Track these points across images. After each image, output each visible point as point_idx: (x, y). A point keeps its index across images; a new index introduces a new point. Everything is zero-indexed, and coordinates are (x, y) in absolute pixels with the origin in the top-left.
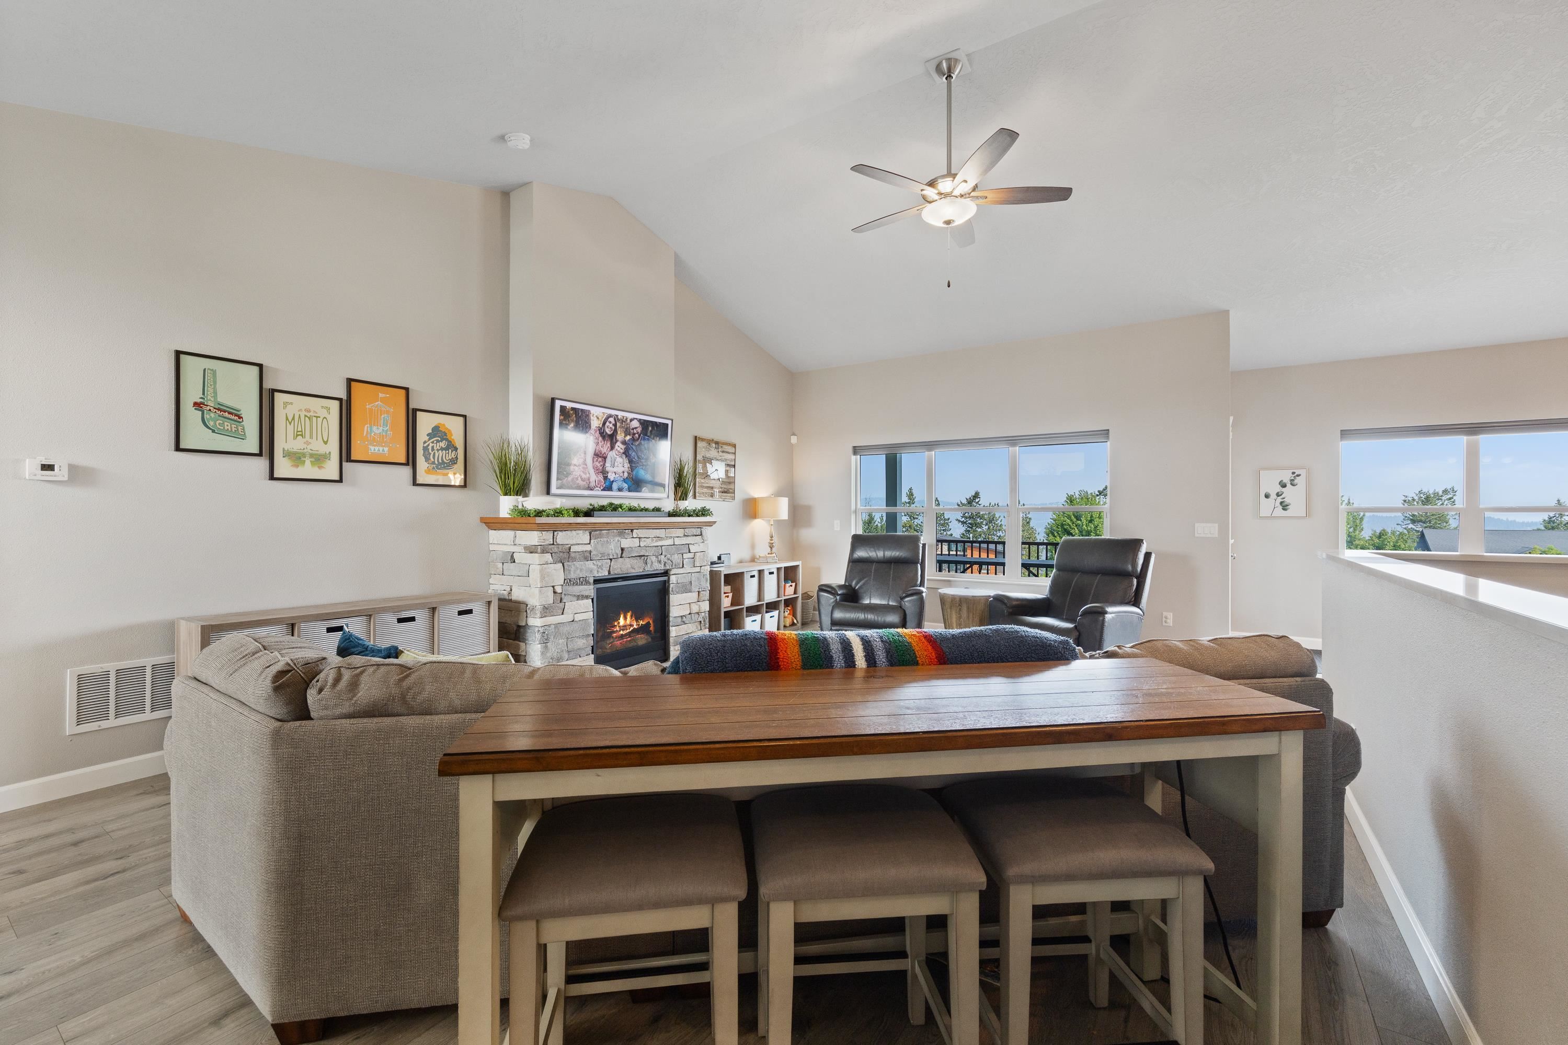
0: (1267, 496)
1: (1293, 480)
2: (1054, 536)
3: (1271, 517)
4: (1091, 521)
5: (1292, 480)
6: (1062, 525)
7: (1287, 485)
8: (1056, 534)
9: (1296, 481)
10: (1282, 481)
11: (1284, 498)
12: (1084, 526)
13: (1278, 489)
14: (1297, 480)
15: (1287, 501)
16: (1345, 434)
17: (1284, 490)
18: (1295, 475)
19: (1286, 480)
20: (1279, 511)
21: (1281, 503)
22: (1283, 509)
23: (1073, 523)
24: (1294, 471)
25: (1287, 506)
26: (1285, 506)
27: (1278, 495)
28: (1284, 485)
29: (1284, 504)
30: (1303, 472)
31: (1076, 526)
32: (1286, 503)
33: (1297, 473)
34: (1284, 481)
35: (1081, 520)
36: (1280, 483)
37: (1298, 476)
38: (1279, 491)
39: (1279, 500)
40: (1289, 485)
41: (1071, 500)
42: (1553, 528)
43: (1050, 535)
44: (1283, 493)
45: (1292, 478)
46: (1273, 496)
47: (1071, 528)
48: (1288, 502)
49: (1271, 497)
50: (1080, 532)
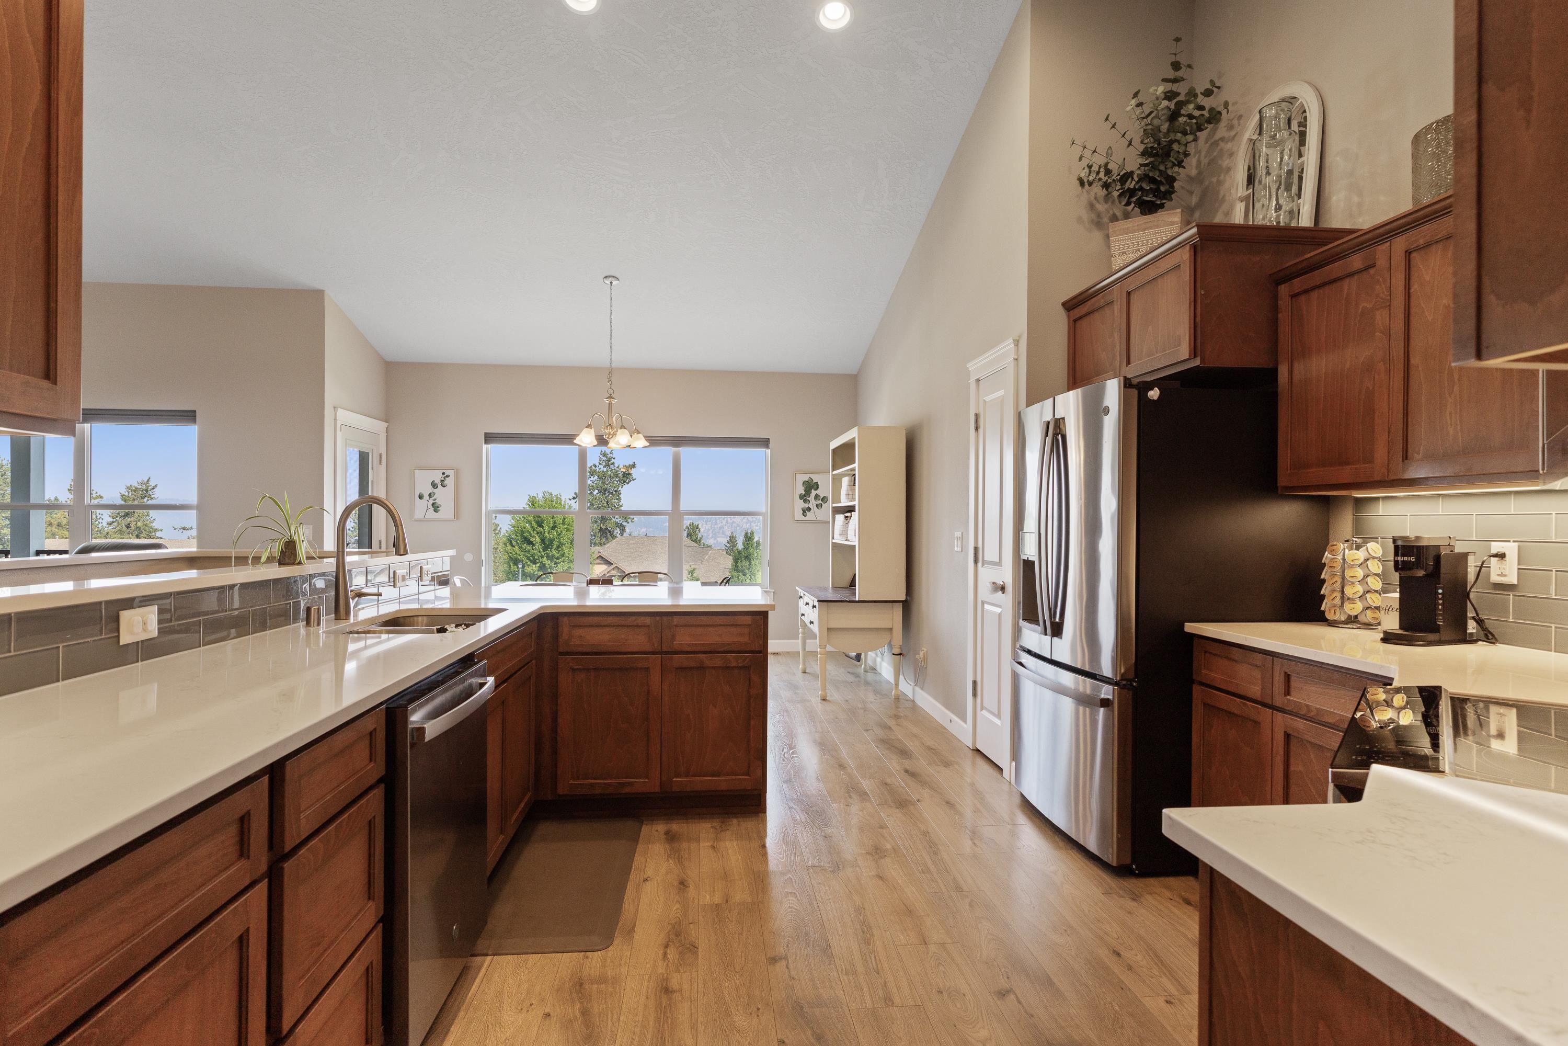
0: (421, 497)
2: (513, 546)
4: (554, 528)
5: (442, 481)
6: (522, 532)
7: (438, 485)
8: (514, 543)
9: (446, 482)
10: (434, 481)
11: (435, 499)
12: (546, 534)
13: (430, 489)
15: (438, 502)
16: (490, 438)
17: (435, 491)
18: (445, 476)
19: (438, 481)
20: (431, 514)
21: (433, 504)
22: (435, 511)
23: (534, 530)
24: (444, 471)
25: (438, 507)
26: (436, 508)
27: (430, 495)
28: (436, 485)
29: (435, 506)
30: (451, 473)
31: (538, 533)
32: (437, 505)
33: (447, 473)
34: (436, 482)
35: (543, 527)
36: (432, 484)
37: (448, 476)
38: (431, 491)
39: (431, 501)
40: (440, 486)
41: (533, 502)
43: (508, 545)
44: (435, 494)
45: (443, 479)
46: (426, 497)
47: (531, 535)
49: (424, 498)
50: (542, 540)
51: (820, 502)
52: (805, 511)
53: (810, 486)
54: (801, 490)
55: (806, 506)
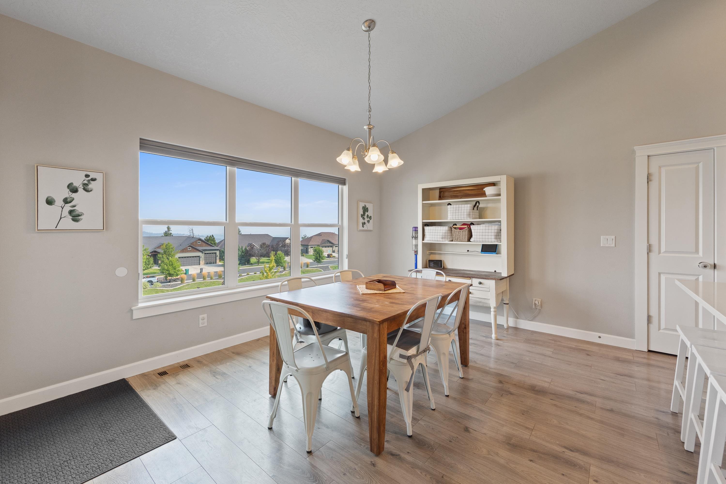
0: (50, 202)
1: (87, 185)
3: (56, 230)
5: (85, 185)
7: (79, 189)
9: (90, 186)
10: (72, 183)
11: (74, 206)
13: (67, 193)
14: (92, 185)
15: (79, 209)
17: (74, 195)
18: (89, 178)
19: (78, 183)
20: (68, 223)
21: (71, 212)
22: (73, 220)
24: (88, 173)
25: (79, 216)
26: (75, 217)
27: (66, 201)
28: (75, 189)
29: (74, 214)
30: (99, 176)
32: (77, 213)
33: (92, 176)
34: (75, 185)
36: (68, 186)
37: (94, 180)
38: (67, 196)
39: (68, 208)
40: (81, 190)
42: (167, 236)
44: (73, 199)
45: (86, 182)
46: (59, 202)
48: (80, 211)
49: (56, 203)
51: (369, 219)
52: (364, 224)
53: (365, 209)
54: (361, 212)
55: (364, 221)
